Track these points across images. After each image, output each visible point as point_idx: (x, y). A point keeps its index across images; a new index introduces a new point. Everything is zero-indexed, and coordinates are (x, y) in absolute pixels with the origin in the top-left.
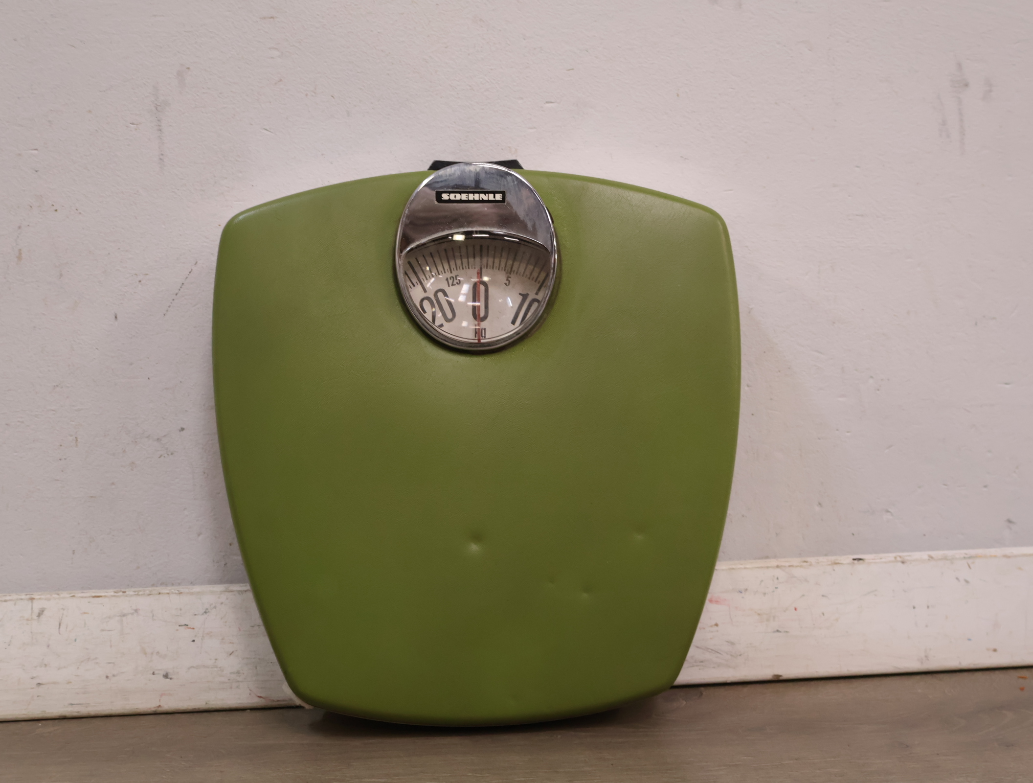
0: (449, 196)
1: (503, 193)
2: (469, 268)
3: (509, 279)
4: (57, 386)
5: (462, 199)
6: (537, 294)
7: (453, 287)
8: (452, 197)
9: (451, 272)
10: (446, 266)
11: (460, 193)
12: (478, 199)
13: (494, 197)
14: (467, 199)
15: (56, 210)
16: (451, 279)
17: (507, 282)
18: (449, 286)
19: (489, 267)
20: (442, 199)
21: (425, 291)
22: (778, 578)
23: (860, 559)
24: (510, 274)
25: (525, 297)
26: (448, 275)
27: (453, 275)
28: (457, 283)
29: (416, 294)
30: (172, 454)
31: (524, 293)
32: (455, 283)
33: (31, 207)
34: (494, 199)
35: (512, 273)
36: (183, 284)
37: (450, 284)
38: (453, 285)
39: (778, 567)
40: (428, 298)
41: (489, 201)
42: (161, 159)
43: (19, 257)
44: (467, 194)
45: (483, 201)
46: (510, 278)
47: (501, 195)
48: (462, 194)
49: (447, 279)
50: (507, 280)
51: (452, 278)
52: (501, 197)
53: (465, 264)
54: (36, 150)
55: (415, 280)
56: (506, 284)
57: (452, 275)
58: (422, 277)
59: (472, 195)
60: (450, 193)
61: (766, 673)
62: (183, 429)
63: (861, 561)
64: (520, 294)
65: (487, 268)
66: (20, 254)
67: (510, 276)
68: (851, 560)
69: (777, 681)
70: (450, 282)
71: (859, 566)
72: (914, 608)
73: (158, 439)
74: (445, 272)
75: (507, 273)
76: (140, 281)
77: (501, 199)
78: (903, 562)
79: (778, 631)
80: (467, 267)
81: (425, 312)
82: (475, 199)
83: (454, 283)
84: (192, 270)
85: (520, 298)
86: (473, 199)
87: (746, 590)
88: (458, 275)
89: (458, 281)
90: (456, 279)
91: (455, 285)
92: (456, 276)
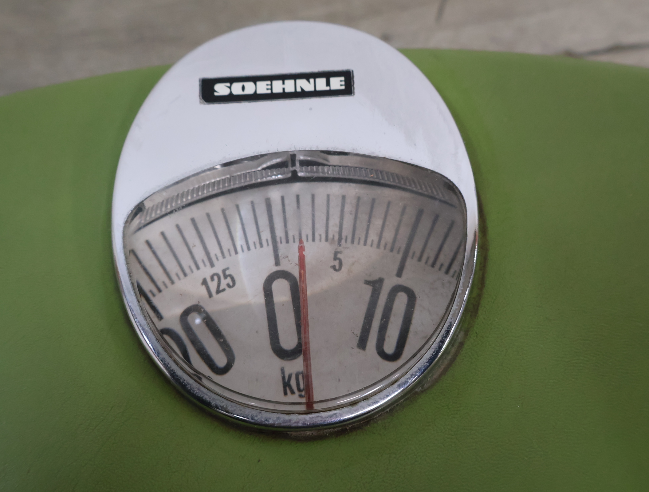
0: (230, 88)
1: (348, 75)
2: (249, 249)
3: (339, 256)
5: (258, 92)
6: (399, 274)
7: (221, 295)
8: (236, 89)
9: (212, 265)
11: (255, 80)
12: (292, 90)
13: (328, 84)
14: (269, 92)
16: (212, 279)
17: (337, 264)
18: (211, 296)
20: (216, 94)
21: (160, 316)
24: (339, 245)
26: (206, 271)
27: (218, 268)
28: (228, 285)
31: (373, 278)
32: (224, 283)
34: (328, 88)
35: (343, 241)
37: (214, 291)
38: (218, 291)
40: (168, 332)
41: (316, 93)
44: (269, 82)
45: (303, 94)
46: (341, 252)
47: (343, 78)
48: (259, 83)
49: (205, 282)
50: (336, 258)
51: (216, 278)
52: (343, 83)
56: (334, 268)
57: (214, 270)
59: (280, 82)
60: (232, 80)
67: (339, 248)
74: (198, 267)
75: (332, 245)
77: (343, 87)
82: (286, 91)
83: (221, 288)
86: (281, 91)
88: (228, 268)
89: (229, 280)
90: (226, 277)
91: (224, 290)
92: (224, 271)
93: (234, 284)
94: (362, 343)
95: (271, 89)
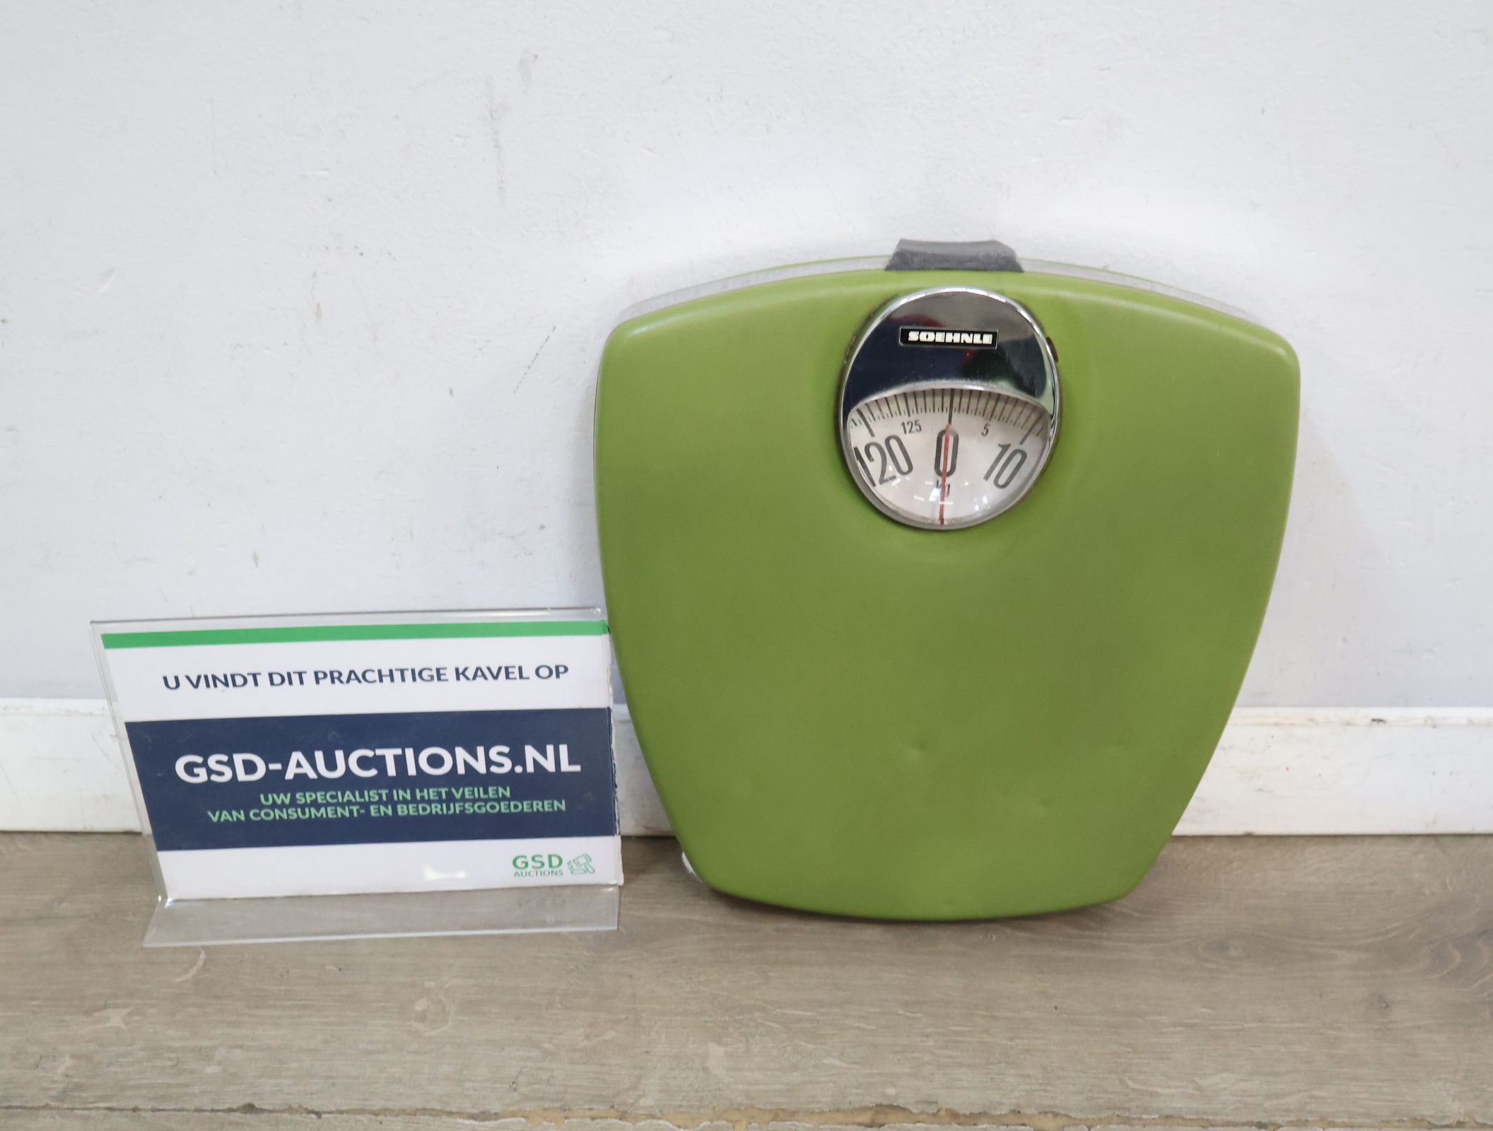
0: (919, 335)
1: (995, 335)
2: (934, 411)
3: (988, 427)
4: (382, 472)
5: (936, 341)
6: (1022, 443)
7: (911, 434)
8: (923, 337)
9: (909, 415)
10: (904, 411)
12: (958, 341)
13: (982, 338)
14: (943, 341)
15: (362, 254)
16: (908, 423)
17: (985, 431)
18: (905, 432)
19: (961, 411)
20: (909, 339)
21: (872, 435)
22: (1273, 737)
23: (1380, 721)
24: (990, 419)
25: (1005, 448)
26: (905, 418)
27: (914, 417)
28: (917, 430)
29: (858, 436)
30: (530, 554)
31: (1005, 443)
32: (915, 428)
33: (327, 248)
34: (980, 342)
35: (993, 419)
36: (537, 355)
37: (907, 431)
38: (910, 432)
39: (1276, 724)
40: (876, 445)
41: (973, 345)
42: (501, 188)
43: (318, 314)
44: (944, 334)
45: (965, 344)
46: (990, 425)
47: (991, 336)
48: (937, 334)
49: (903, 424)
50: (985, 428)
51: (910, 424)
52: (991, 339)
53: (929, 405)
54: (327, 170)
55: (857, 418)
56: (983, 434)
57: (910, 419)
59: (951, 334)
60: (920, 331)
61: (1239, 830)
62: (542, 527)
63: (1381, 723)
64: (999, 445)
65: (959, 412)
66: (319, 309)
67: (989, 422)
68: (1369, 720)
69: (1249, 836)
70: (908, 428)
71: (1378, 728)
72: (1434, 773)
73: (512, 537)
74: (901, 414)
75: (985, 420)
76: (480, 349)
77: (991, 343)
78: (1434, 727)
79: (1261, 790)
80: (932, 410)
81: (871, 460)
82: (954, 341)
83: (912, 430)
84: (549, 337)
85: (1000, 449)
86: (951, 341)
87: (1231, 747)
88: (918, 420)
89: (917, 427)
90: (916, 425)
91: (914, 432)
92: (916, 422)
93: (920, 429)
94: (987, 477)
95: (945, 339)
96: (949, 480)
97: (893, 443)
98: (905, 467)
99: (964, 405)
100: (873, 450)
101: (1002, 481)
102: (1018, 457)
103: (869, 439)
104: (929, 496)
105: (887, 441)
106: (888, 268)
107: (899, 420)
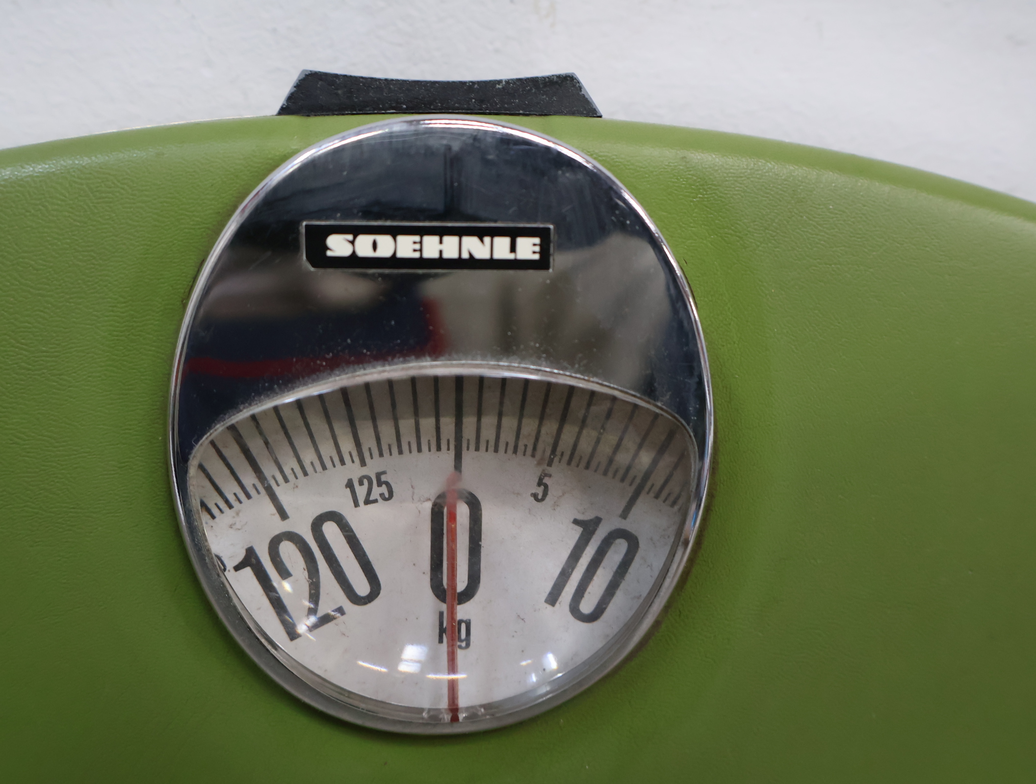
0: (352, 242)
1: (544, 236)
2: (419, 450)
3: (546, 480)
5: (400, 255)
6: (624, 515)
7: (370, 506)
8: (364, 246)
9: (362, 462)
10: (347, 445)
11: (394, 232)
12: (455, 255)
13: (513, 249)
14: (417, 255)
16: (361, 483)
17: (540, 491)
18: (356, 504)
19: (483, 446)
20: (329, 253)
21: (281, 515)
24: (550, 464)
25: (588, 528)
26: (354, 471)
27: (371, 470)
28: (382, 495)
31: (588, 516)
32: (376, 491)
34: (511, 256)
35: (556, 460)
37: (361, 499)
38: (367, 502)
40: (294, 538)
41: (492, 264)
44: (417, 238)
45: (472, 263)
46: (550, 476)
47: (537, 240)
48: (401, 238)
49: (350, 485)
50: (540, 483)
51: (366, 482)
52: (537, 249)
53: (408, 436)
55: (249, 479)
56: (535, 496)
57: (364, 471)
58: (269, 470)
59: (436, 239)
60: (356, 231)
64: (576, 522)
65: (477, 449)
67: (549, 470)
70: (361, 492)
74: (343, 462)
75: (539, 463)
77: (537, 257)
80: (414, 447)
81: (285, 574)
82: (445, 256)
83: (372, 498)
85: (576, 533)
86: (436, 255)
88: (384, 473)
89: (384, 489)
90: (380, 484)
91: (376, 501)
92: (378, 476)
93: (391, 495)
94: (553, 597)
95: (421, 250)
96: (463, 611)
97: (330, 530)
98: (362, 587)
99: (488, 433)
100: (288, 550)
101: (587, 606)
102: (620, 548)
103: (280, 527)
104: (398, 659)
105: (317, 525)
106: (284, 111)
107: (339, 475)
